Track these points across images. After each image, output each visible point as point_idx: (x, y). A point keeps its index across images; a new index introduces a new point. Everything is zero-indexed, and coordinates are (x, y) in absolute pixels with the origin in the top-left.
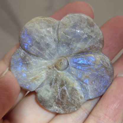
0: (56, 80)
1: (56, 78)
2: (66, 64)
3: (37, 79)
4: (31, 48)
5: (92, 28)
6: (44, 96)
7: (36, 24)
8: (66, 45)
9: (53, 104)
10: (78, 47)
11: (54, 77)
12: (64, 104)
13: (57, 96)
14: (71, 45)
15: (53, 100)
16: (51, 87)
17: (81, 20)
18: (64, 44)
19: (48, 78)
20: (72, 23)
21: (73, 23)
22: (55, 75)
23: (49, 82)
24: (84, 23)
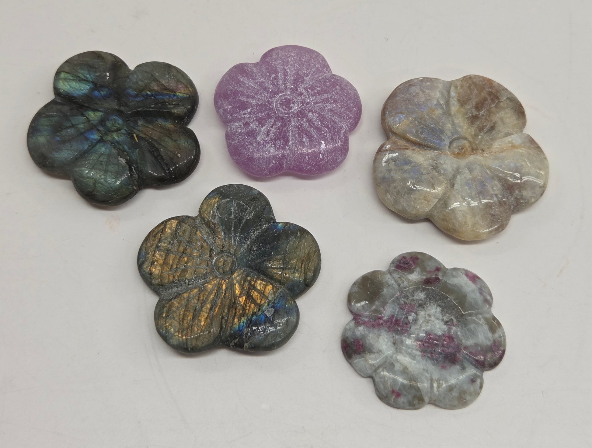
0: (481, 129)
1: (481, 132)
2: (455, 145)
3: (510, 145)
4: (497, 192)
5: (387, 176)
6: (513, 117)
7: (470, 224)
8: (440, 170)
9: (505, 100)
10: (424, 157)
11: (482, 134)
12: (487, 91)
13: (492, 106)
14: (432, 166)
15: (501, 104)
16: (495, 123)
17: (397, 195)
18: (443, 172)
19: (493, 139)
20: (414, 197)
21: (412, 196)
22: (480, 137)
23: (494, 132)
24: (395, 188)
